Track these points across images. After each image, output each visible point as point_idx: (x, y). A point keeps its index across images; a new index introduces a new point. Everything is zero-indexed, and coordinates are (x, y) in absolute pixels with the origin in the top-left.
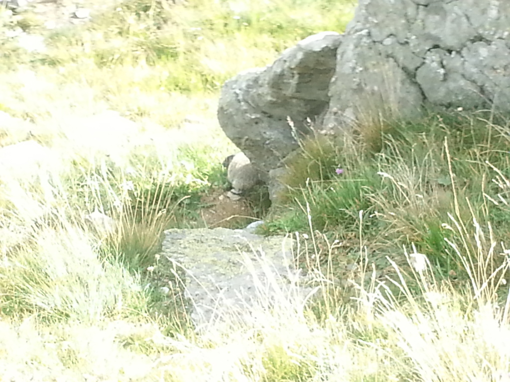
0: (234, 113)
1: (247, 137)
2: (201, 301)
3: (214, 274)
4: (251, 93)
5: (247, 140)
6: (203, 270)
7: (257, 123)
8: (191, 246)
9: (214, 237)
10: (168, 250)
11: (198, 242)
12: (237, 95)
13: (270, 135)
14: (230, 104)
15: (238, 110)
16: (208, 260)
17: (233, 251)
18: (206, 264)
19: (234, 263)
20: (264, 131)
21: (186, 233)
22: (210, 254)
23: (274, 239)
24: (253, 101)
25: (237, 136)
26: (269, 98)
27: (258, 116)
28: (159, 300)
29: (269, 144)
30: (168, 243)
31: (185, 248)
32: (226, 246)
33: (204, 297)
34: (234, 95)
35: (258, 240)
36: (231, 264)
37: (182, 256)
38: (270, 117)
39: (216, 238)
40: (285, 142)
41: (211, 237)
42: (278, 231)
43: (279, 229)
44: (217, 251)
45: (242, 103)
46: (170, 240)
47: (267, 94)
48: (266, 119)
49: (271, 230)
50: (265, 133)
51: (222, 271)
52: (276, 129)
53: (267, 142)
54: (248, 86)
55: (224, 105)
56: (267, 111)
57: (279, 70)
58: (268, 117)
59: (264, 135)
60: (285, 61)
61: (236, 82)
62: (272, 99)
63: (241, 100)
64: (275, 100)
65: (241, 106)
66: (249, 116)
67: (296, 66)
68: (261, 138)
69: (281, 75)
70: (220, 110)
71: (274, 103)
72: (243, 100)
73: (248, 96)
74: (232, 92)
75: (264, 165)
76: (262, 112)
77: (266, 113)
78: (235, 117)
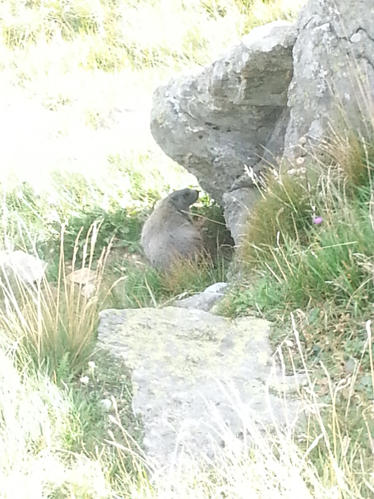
0: (171, 127)
1: (191, 154)
2: (155, 419)
3: (168, 378)
4: (190, 101)
5: (191, 157)
6: (154, 371)
7: (201, 137)
8: (135, 333)
9: (164, 321)
10: (105, 339)
11: (144, 327)
12: (173, 105)
13: (220, 151)
14: (165, 117)
15: (175, 123)
16: (159, 355)
17: (191, 339)
18: (156, 361)
19: (194, 362)
20: (211, 147)
21: (128, 315)
22: (162, 346)
23: (244, 323)
24: (193, 112)
25: (178, 154)
26: (213, 108)
27: (201, 129)
28: (100, 420)
29: (219, 161)
30: (105, 328)
31: (128, 336)
32: (181, 333)
33: (158, 413)
34: (169, 105)
35: (222, 325)
36: (190, 363)
37: (125, 348)
38: (216, 128)
39: (167, 322)
40: (239, 159)
41: (160, 321)
42: (248, 309)
43: (249, 306)
44: (170, 341)
45: (180, 115)
46: (107, 324)
47: (210, 102)
48: (211, 132)
49: (238, 310)
50: (212, 149)
51: (179, 373)
52: (226, 143)
53: (217, 160)
54: (185, 93)
55: (158, 118)
56: (212, 122)
57: (221, 75)
58: (214, 128)
59: (212, 152)
60: (227, 63)
61: (169, 87)
62: (216, 108)
63: (178, 111)
64: (220, 109)
65: (178, 117)
66: (191, 129)
67: (242, 70)
68: (208, 156)
69: (225, 80)
70: (152, 123)
71: (220, 112)
72: (181, 110)
73: (186, 104)
74: (166, 101)
75: (216, 184)
76: (206, 123)
77: (210, 124)
78: (173, 132)
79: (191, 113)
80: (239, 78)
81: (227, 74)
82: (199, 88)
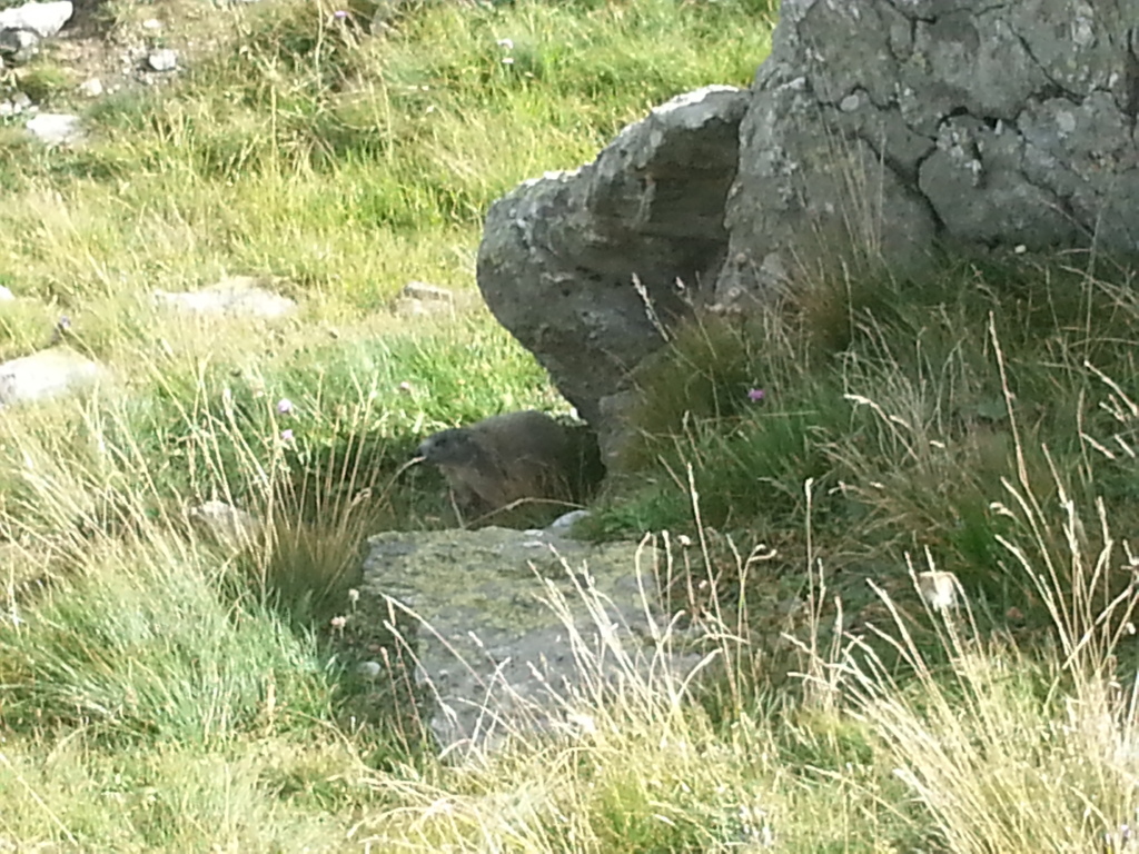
0: (514, 273)
1: (545, 325)
2: (452, 689)
3: (480, 630)
4: (552, 225)
5: (547, 330)
6: (456, 621)
7: (566, 293)
8: (428, 569)
9: (479, 548)
10: (377, 580)
11: (444, 561)
12: (521, 231)
13: (598, 320)
14: (504, 253)
15: (523, 264)
16: (466, 599)
18: (462, 607)
19: (524, 605)
20: (583, 310)
21: (417, 541)
22: (472, 585)
23: (615, 550)
24: (557, 244)
25: (524, 323)
26: (592, 236)
27: (569, 277)
28: (359, 692)
29: (596, 338)
30: (377, 563)
31: (415, 574)
32: (507, 567)
33: (458, 682)
34: (514, 232)
35: (579, 552)
36: (519, 607)
37: (410, 591)
38: (597, 278)
39: (485, 549)
41: (473, 548)
42: (623, 530)
43: (626, 525)
44: (486, 579)
45: (533, 249)
46: (380, 556)
47: (588, 227)
48: (586, 284)
49: (606, 531)
50: (585, 314)
51: (498, 622)
52: (611, 304)
53: (592, 335)
54: (544, 211)
55: (492, 256)
56: (590, 266)
57: (611, 174)
58: (592, 278)
59: (585, 319)
60: (624, 153)
61: (516, 200)
62: (599, 238)
63: (529, 243)
64: (605, 239)
65: (529, 256)
66: (549, 277)
67: (649, 163)
68: (578, 327)
69: (616, 185)
70: (482, 265)
71: (606, 246)
72: (535, 242)
73: (544, 232)
74: (509, 226)
75: (588, 387)
76: (579, 269)
77: (586, 270)
78: (518, 280)
79: (553, 245)
80: (644, 181)
81: (622, 172)
82: (570, 202)
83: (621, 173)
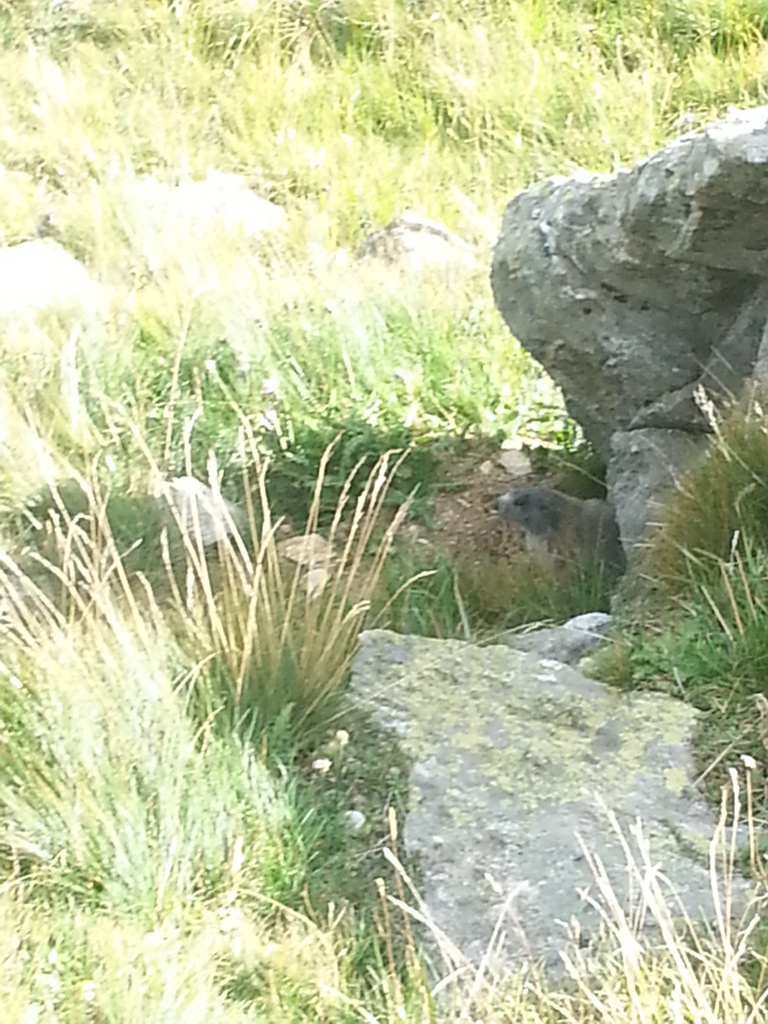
0: (532, 281)
1: (560, 342)
2: (447, 867)
3: (483, 789)
4: (579, 235)
5: (561, 347)
6: (455, 770)
7: (588, 311)
8: (426, 688)
9: (486, 673)
10: (367, 690)
11: (444, 679)
12: (543, 237)
13: (621, 346)
14: (524, 258)
15: (543, 274)
16: (469, 741)
17: (535, 719)
18: (462, 751)
19: (537, 765)
20: (605, 334)
21: (416, 648)
22: (476, 722)
23: (645, 704)
24: (582, 259)
25: (537, 337)
26: (622, 256)
27: (593, 294)
28: (338, 850)
29: (615, 366)
30: (366, 667)
31: (410, 690)
32: (517, 703)
33: (456, 857)
34: (537, 237)
35: (602, 700)
36: (530, 765)
37: (403, 714)
38: (621, 299)
39: (494, 676)
40: (656, 368)
41: (478, 670)
42: (656, 677)
43: (660, 671)
44: (492, 715)
45: (555, 258)
46: (371, 660)
47: (620, 244)
48: (610, 304)
49: (636, 676)
50: (606, 338)
51: (504, 781)
52: (636, 331)
53: (612, 362)
54: (572, 219)
55: (509, 258)
56: (614, 284)
57: (652, 193)
58: (616, 298)
59: (605, 344)
60: (670, 173)
61: (540, 200)
62: (630, 259)
63: (551, 251)
64: (637, 262)
65: (550, 265)
66: (571, 293)
67: (698, 192)
68: (596, 350)
69: (658, 206)
70: (497, 267)
71: (635, 268)
72: (559, 251)
73: (570, 241)
74: (531, 228)
75: (597, 410)
76: (604, 286)
77: (610, 289)
78: (536, 291)
79: (578, 259)
80: (689, 206)
81: (665, 194)
82: (601, 212)
83: (662, 195)
